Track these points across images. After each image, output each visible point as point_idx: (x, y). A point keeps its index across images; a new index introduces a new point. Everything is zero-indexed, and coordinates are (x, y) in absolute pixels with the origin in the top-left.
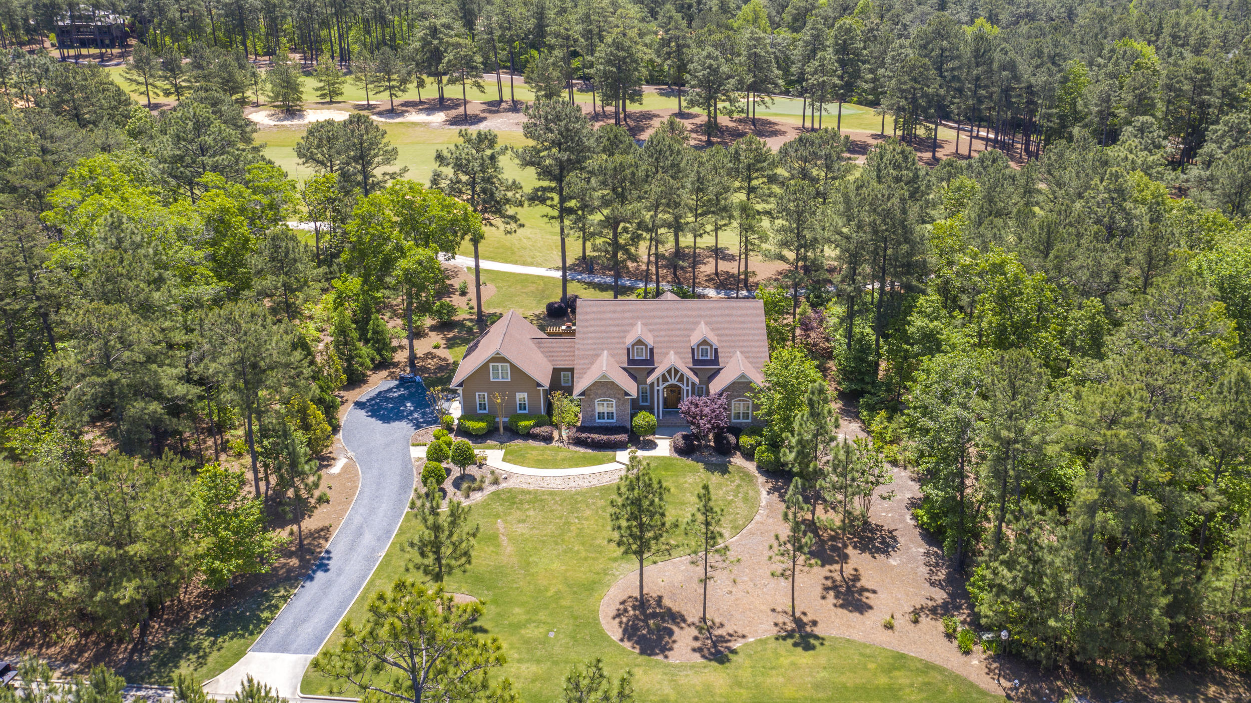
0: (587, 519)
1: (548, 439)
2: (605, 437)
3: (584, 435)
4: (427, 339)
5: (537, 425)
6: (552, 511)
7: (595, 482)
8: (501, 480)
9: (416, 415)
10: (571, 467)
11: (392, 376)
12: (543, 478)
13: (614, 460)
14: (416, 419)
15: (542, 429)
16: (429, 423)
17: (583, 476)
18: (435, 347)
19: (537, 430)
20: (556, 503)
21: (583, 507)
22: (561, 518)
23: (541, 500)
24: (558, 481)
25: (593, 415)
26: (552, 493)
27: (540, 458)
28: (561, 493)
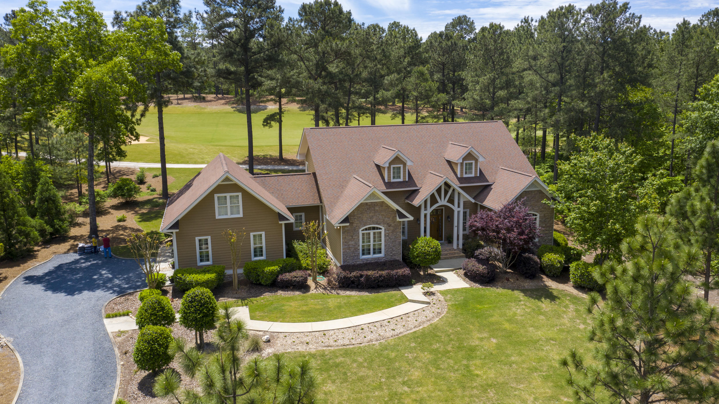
0: (419, 383)
1: (303, 287)
2: (384, 273)
3: (354, 274)
4: (108, 216)
5: (284, 270)
6: (361, 379)
7: (400, 329)
8: (262, 345)
9: (117, 281)
10: (354, 314)
11: (73, 249)
12: (324, 333)
13: (404, 300)
14: (119, 286)
15: (294, 274)
16: (136, 288)
17: (381, 324)
18: (119, 221)
19: (287, 276)
20: (360, 365)
21: (405, 367)
22: (380, 387)
23: (337, 365)
24: (350, 334)
25: (357, 249)
26: (347, 353)
27: (305, 308)
28: (361, 351)
